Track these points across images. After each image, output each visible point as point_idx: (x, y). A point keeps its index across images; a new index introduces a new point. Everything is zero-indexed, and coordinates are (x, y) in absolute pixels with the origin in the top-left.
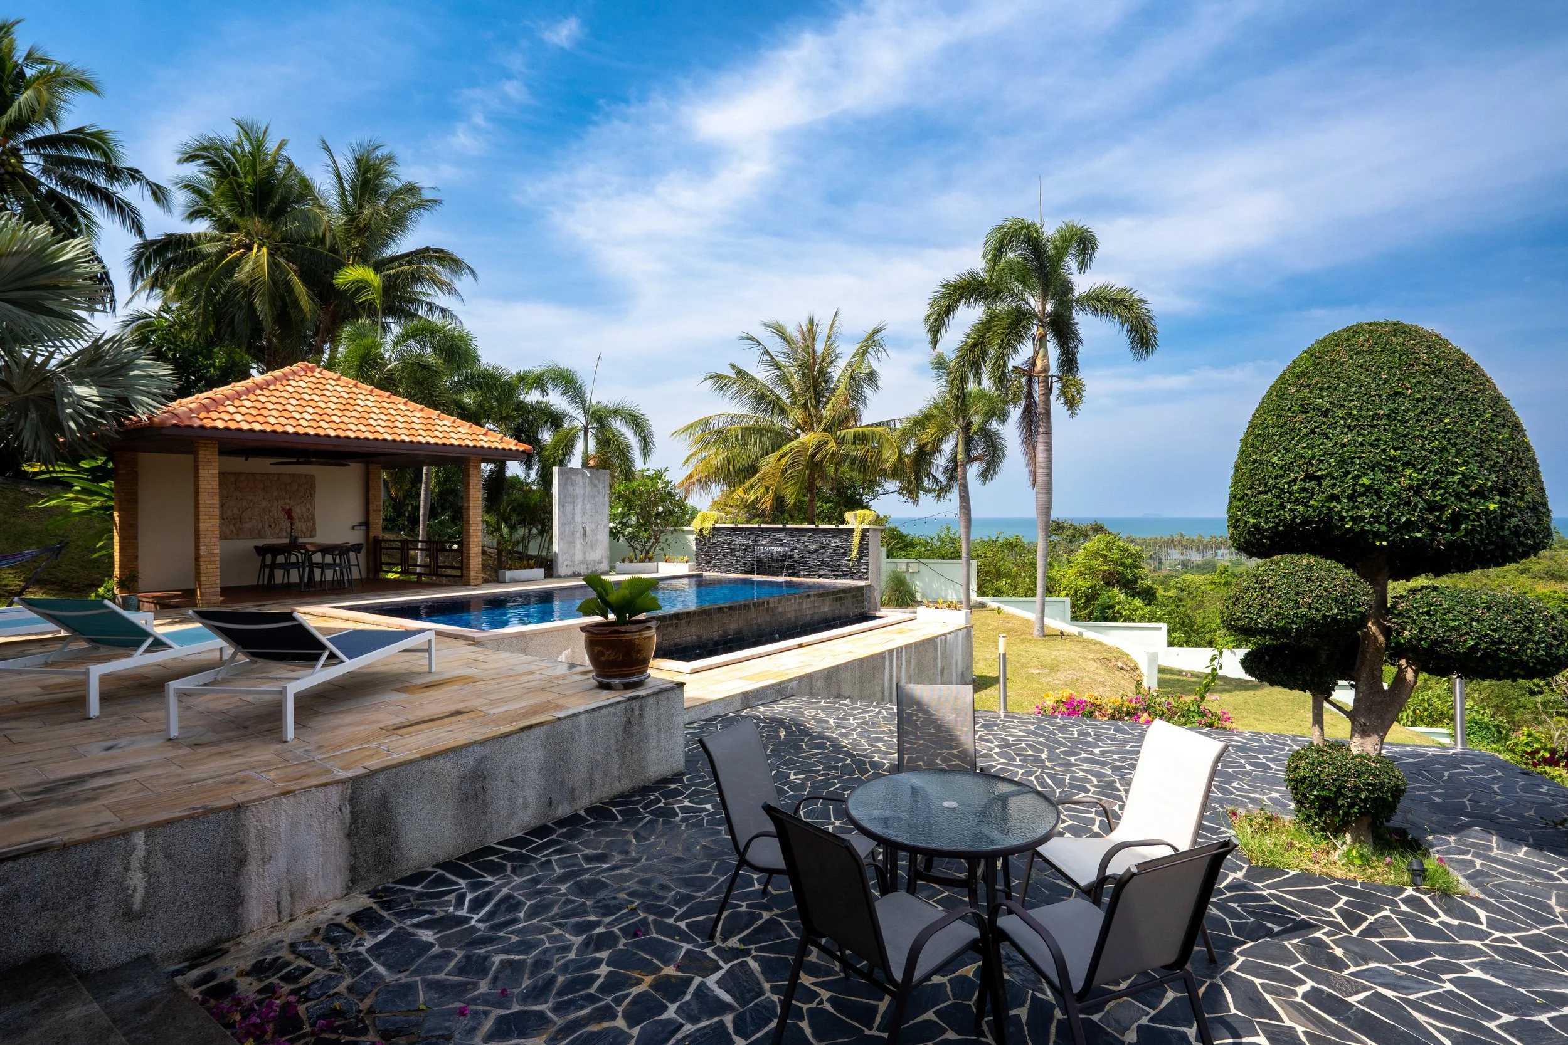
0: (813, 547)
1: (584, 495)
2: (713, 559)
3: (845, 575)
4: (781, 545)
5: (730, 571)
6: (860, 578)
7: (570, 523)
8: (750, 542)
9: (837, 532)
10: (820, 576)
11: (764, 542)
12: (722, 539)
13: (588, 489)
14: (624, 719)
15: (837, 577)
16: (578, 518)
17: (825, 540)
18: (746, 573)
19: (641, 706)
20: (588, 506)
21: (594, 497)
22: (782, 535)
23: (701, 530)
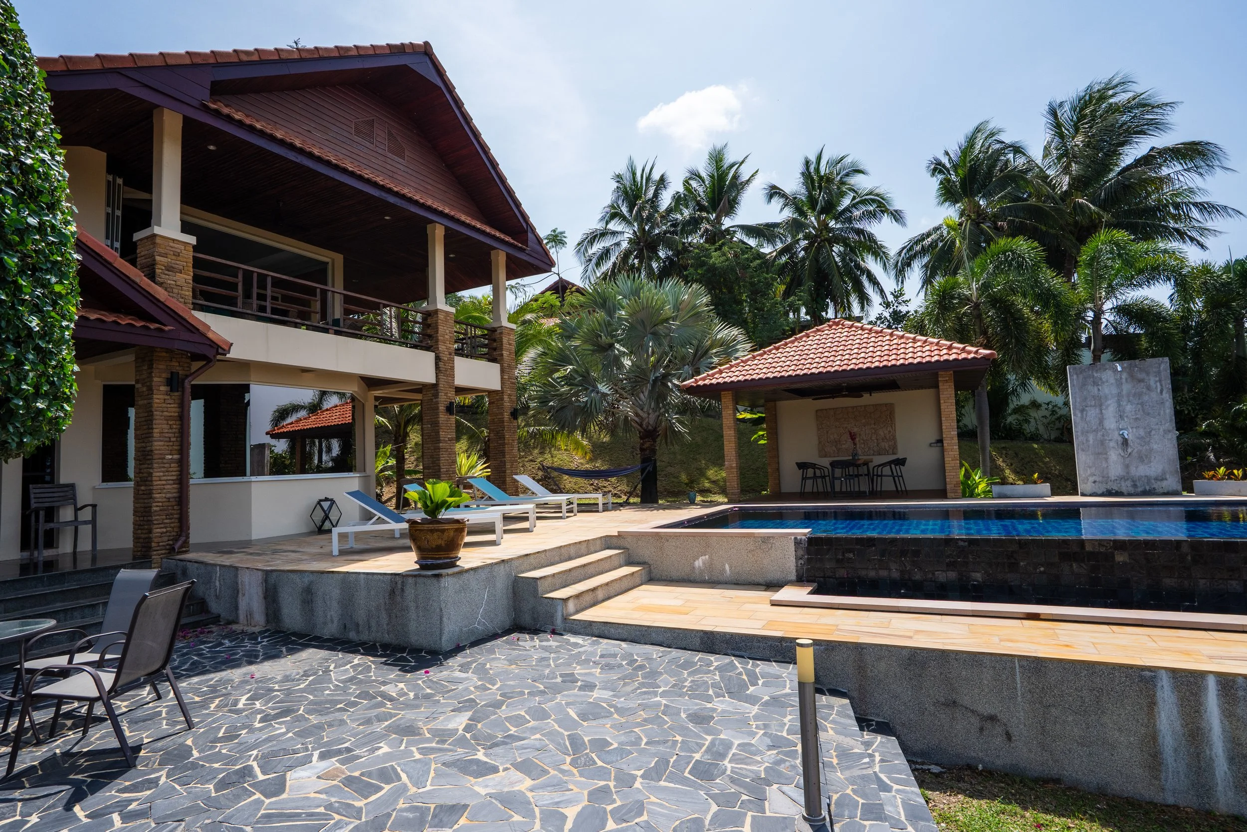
1: (1119, 395)
7: (1096, 431)
13: (1126, 387)
14: (389, 588)
16: (1111, 423)
19: (403, 582)
20: (1129, 408)
21: (1139, 395)
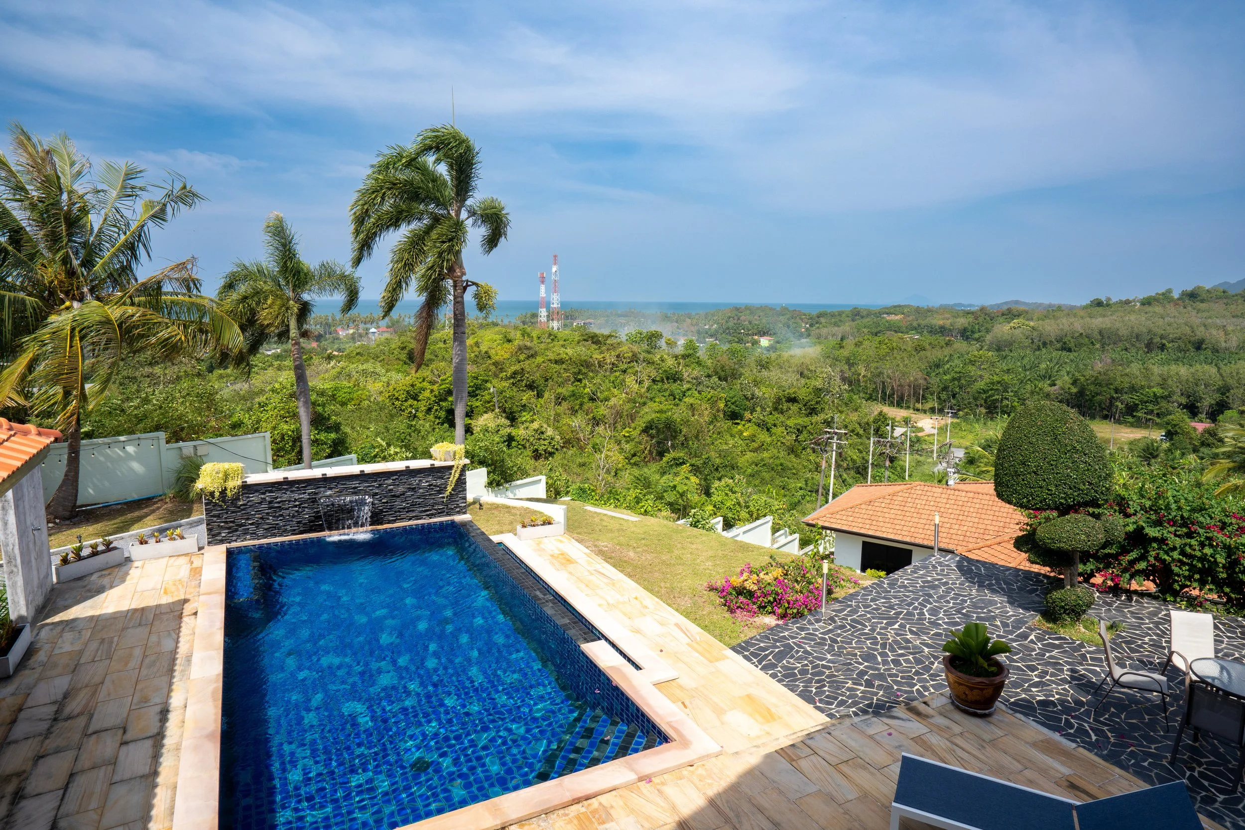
0: (401, 489)
2: (241, 525)
3: (440, 513)
4: (355, 493)
5: (274, 535)
6: (459, 513)
8: (306, 496)
9: (432, 470)
10: (410, 519)
11: (329, 493)
12: (255, 498)
15: (431, 516)
17: (415, 481)
18: (301, 533)
22: (355, 484)
23: (223, 492)
